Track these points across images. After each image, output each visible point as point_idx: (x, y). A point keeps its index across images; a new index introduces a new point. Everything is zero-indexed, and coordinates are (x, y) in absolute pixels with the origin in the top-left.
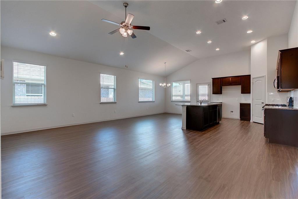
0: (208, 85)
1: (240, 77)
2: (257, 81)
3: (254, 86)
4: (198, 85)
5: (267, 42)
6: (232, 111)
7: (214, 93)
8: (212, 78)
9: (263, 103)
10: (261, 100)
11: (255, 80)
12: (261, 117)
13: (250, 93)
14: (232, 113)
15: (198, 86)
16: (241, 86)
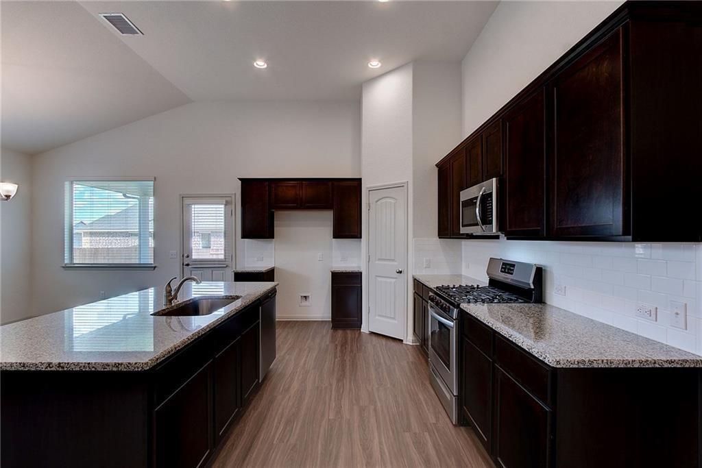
0: (226, 205)
1: (330, 183)
2: (383, 198)
3: (372, 213)
4: (186, 201)
5: (411, 76)
6: (305, 297)
7: (246, 234)
8: (240, 179)
9: (401, 272)
10: (393, 260)
11: (375, 196)
12: (394, 318)
13: (361, 237)
14: (305, 303)
15: (189, 205)
16: (332, 212)
